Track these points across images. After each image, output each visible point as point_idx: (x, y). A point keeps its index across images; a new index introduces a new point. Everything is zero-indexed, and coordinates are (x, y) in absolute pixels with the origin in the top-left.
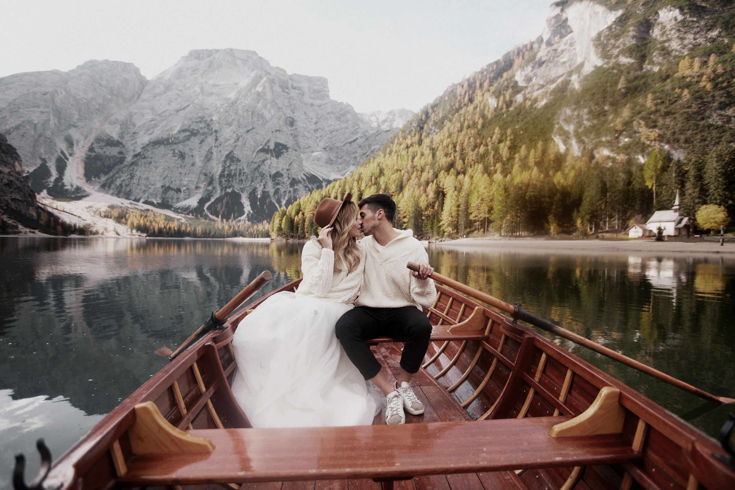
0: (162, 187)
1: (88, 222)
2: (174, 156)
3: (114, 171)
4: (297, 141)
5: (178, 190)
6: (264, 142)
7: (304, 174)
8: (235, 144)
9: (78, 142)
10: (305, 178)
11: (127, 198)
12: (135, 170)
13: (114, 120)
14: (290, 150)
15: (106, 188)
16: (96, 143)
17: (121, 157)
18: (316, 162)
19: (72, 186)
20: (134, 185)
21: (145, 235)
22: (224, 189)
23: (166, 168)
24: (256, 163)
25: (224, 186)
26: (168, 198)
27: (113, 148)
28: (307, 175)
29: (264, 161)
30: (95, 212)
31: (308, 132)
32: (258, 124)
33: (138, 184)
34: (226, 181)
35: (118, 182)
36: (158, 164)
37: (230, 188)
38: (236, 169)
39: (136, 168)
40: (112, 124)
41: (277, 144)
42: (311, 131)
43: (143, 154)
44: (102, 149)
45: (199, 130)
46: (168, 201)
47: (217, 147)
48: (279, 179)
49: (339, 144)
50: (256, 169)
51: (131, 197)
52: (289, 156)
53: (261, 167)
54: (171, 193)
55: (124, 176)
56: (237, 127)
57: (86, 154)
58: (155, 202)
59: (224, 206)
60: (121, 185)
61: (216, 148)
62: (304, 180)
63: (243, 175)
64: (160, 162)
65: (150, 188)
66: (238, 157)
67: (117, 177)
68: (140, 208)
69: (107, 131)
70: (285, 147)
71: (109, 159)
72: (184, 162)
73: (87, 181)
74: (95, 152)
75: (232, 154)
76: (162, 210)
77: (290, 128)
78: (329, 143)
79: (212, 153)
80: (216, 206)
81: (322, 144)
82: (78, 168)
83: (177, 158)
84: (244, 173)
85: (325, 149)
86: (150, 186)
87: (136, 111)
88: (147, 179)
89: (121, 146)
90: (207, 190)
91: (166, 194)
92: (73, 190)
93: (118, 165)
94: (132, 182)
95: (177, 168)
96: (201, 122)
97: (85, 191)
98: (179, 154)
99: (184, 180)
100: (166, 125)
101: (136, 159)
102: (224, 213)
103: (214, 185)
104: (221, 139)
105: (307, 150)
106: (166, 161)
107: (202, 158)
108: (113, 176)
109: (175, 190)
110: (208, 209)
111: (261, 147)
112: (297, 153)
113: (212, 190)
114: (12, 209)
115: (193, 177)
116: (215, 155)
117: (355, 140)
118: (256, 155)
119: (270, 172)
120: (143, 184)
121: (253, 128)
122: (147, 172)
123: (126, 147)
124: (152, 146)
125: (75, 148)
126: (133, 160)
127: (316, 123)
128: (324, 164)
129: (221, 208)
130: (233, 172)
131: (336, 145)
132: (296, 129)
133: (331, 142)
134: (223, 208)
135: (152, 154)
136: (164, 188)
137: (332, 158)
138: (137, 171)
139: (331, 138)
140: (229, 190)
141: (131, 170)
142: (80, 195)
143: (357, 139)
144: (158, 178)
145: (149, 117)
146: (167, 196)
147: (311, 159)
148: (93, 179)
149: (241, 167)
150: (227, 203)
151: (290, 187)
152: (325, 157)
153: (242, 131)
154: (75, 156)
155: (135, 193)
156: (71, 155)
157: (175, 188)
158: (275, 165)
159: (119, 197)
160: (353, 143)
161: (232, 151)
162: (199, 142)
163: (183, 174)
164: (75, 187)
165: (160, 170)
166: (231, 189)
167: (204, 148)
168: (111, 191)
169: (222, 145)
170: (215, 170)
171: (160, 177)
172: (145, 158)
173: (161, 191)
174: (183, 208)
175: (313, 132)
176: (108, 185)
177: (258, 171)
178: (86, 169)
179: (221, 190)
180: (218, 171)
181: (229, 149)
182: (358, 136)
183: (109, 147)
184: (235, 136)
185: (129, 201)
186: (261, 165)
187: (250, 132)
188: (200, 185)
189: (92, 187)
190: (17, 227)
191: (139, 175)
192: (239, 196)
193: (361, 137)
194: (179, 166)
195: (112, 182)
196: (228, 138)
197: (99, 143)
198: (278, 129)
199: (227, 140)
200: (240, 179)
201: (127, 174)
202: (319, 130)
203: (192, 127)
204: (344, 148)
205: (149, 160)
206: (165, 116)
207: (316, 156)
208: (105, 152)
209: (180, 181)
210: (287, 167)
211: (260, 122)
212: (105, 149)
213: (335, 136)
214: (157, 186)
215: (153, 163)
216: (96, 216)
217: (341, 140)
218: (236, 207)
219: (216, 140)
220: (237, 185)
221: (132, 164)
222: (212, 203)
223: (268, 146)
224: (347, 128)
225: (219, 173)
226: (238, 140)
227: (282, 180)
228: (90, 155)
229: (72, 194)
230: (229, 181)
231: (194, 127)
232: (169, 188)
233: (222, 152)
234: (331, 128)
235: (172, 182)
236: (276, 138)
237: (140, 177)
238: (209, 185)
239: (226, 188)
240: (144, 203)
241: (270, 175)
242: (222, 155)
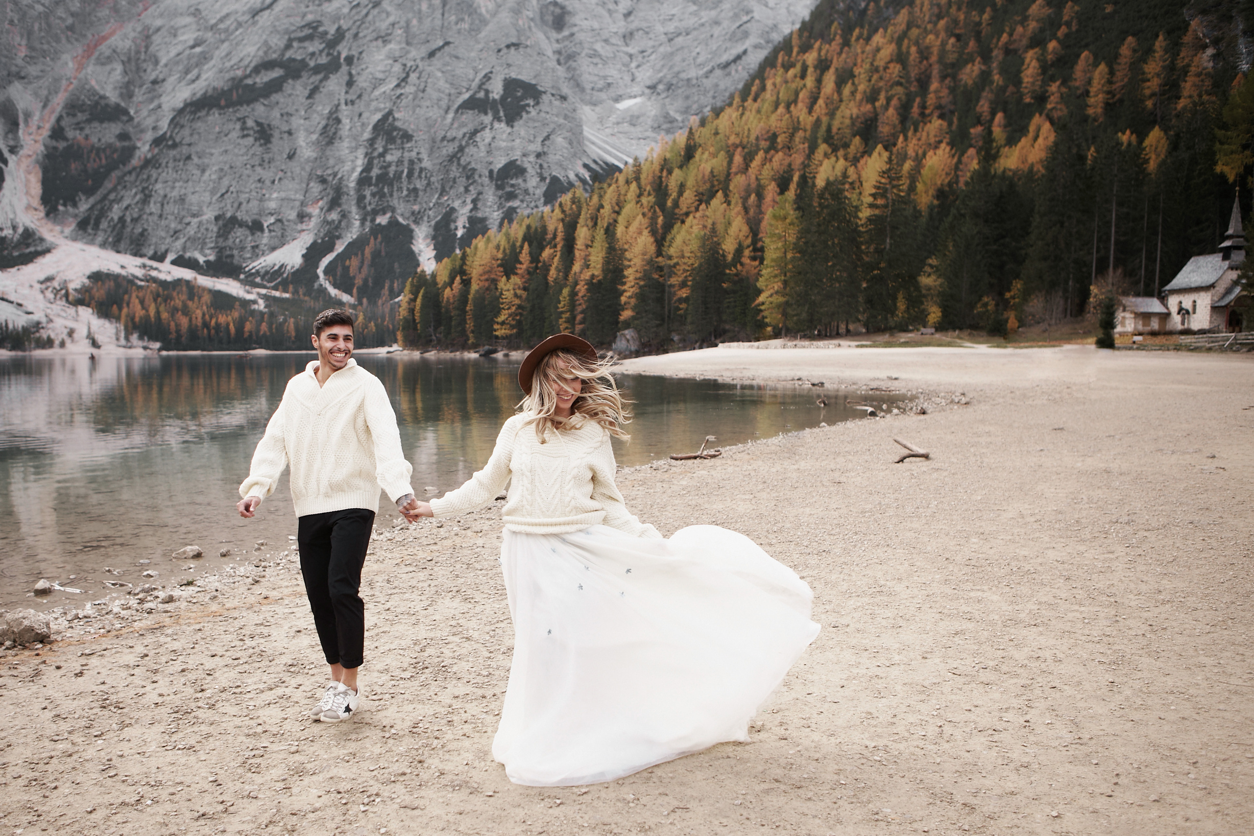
0: (217, 218)
1: (39, 317)
2: (244, 136)
3: (108, 185)
4: (575, 69)
5: (256, 227)
6: (477, 81)
7: (586, 166)
8: (399, 91)
9: (28, 115)
10: (587, 175)
11: (137, 254)
12: (153, 180)
13: (108, 53)
14: (545, 98)
15: (90, 231)
16: (68, 114)
17: (124, 149)
18: (626, 127)
19: (14, 228)
20: (150, 219)
21: (158, 345)
22: (369, 218)
23: (226, 168)
24: (454, 139)
25: (369, 208)
26: (231, 249)
27: (105, 125)
28: (593, 166)
29: (475, 132)
30: (56, 292)
31: (606, 41)
32: (459, 32)
33: (161, 216)
34: (373, 195)
35: (115, 213)
36: (206, 161)
37: (384, 214)
38: (400, 162)
39: (154, 173)
40: (103, 64)
41: (511, 85)
42: (613, 40)
43: (171, 137)
44: (82, 129)
45: (307, 60)
46: (232, 256)
47: (352, 102)
48: (513, 182)
49: (693, 73)
50: (454, 158)
51: (144, 250)
52: (543, 114)
53: (467, 150)
54: (239, 233)
55: (130, 197)
56: (404, 45)
57: (45, 146)
58: (201, 260)
59: (367, 263)
60: (122, 219)
61: (350, 107)
62: (583, 181)
63: (420, 177)
64: (212, 155)
65: (188, 224)
66: (404, 127)
67: (114, 201)
68: (162, 276)
69: (93, 83)
70: (533, 92)
71: (98, 154)
72: (268, 150)
73: (47, 215)
74: (66, 139)
75: (391, 119)
76: (215, 279)
77: (554, 35)
78: (665, 71)
79: (338, 121)
80: (347, 263)
81: (646, 75)
82: (28, 181)
83: (251, 140)
84: (421, 170)
85: (653, 87)
86: (187, 220)
87: (158, 22)
88: (182, 200)
89: (125, 118)
90: (325, 222)
91: (226, 239)
92: (17, 237)
93: (116, 168)
94: (148, 211)
95: (253, 166)
96: (310, 38)
97: (42, 240)
98: (257, 128)
99: (270, 199)
100: (228, 54)
101: (156, 151)
102: (365, 281)
103: (345, 207)
104: (362, 82)
105: (603, 95)
106: (226, 151)
107: (314, 137)
108: (105, 198)
109: (247, 226)
110: (327, 272)
111: (466, 96)
112: (565, 105)
113: (340, 222)
115: (292, 190)
116: (348, 127)
117: (738, 58)
118: (453, 119)
119: (491, 163)
120: (173, 214)
121: (447, 43)
122: (181, 183)
123: (136, 120)
124: (192, 113)
125: (21, 132)
126: (149, 156)
127: (628, 15)
128: (650, 133)
129: (360, 268)
130: (392, 170)
131: (683, 76)
132: (572, 35)
133: (671, 67)
134: (365, 270)
135: (191, 135)
136: (221, 223)
137: (672, 113)
138: (156, 181)
139: (672, 54)
140: (382, 220)
141: (143, 180)
142: (32, 249)
143: (745, 52)
144: (206, 197)
145: (188, 37)
146: (230, 242)
147: (613, 118)
148: (61, 208)
149: (413, 154)
150: (376, 254)
151: (546, 204)
152: (653, 113)
153: (416, 53)
154: (21, 153)
155: (154, 240)
156: (13, 150)
157: (248, 219)
158: (503, 144)
159: (118, 252)
160: (733, 67)
161: (390, 113)
162: (307, 93)
163: (268, 183)
164: (20, 230)
165: (211, 174)
166: (388, 215)
167: (320, 108)
168: (100, 239)
169: (365, 97)
170: (347, 167)
171: (213, 192)
172: (175, 146)
173: (215, 229)
174: (267, 273)
175: (620, 42)
176: (92, 222)
177: (459, 164)
178: (46, 183)
179: (363, 221)
180: (353, 169)
181: (382, 106)
182: (748, 44)
183: (96, 124)
184: (397, 68)
185: (139, 261)
186: (468, 144)
187: (438, 55)
188: (309, 210)
189: (58, 228)
191: (162, 192)
192: (408, 235)
193: (757, 47)
194: (256, 160)
195: (102, 214)
196: (380, 76)
197: (74, 115)
198: (514, 40)
199: (377, 83)
200: (411, 187)
201: (134, 191)
202: (638, 35)
203: (288, 55)
204: (708, 83)
205: (185, 150)
206: (226, 30)
207: (627, 110)
208: (87, 137)
209: (261, 200)
210: (536, 147)
211: (465, 26)
212: (87, 131)
213: (682, 48)
214: (204, 218)
215: (196, 159)
216: (58, 302)
217: (700, 60)
218: (396, 265)
219: (350, 83)
220: (402, 205)
221: (148, 163)
222: (338, 255)
223: (487, 92)
224: (717, 23)
225: (356, 175)
226: (405, 80)
227: (522, 185)
228: (55, 148)
229: (14, 248)
230: (382, 195)
231: (296, 53)
232: (233, 222)
233: (365, 115)
234: (671, 27)
235: (240, 204)
236: (509, 65)
237: (165, 196)
238: (330, 210)
239: (375, 213)
240: (174, 263)
241: (491, 172)
242: (363, 124)
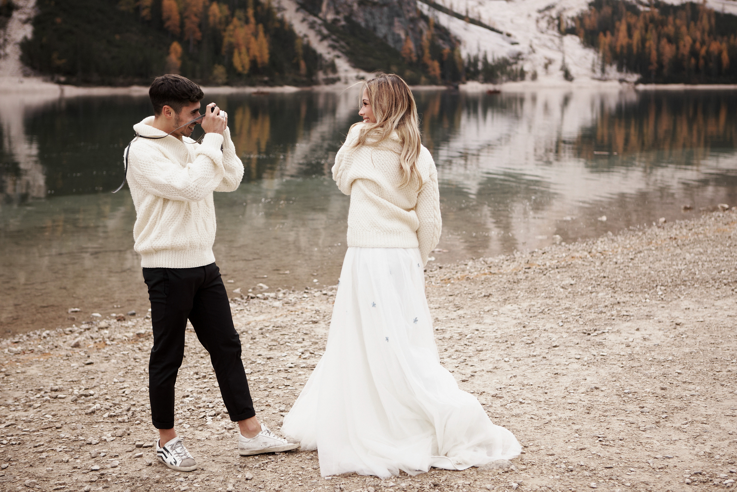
1: (523, 48)
21: (635, 77)
30: (551, 20)
114: (357, 25)
190: (333, 68)
216: (551, 32)
